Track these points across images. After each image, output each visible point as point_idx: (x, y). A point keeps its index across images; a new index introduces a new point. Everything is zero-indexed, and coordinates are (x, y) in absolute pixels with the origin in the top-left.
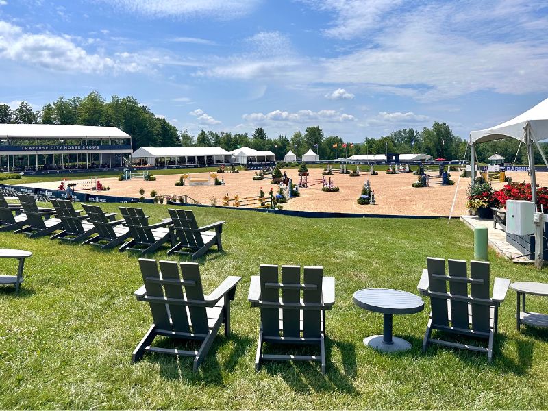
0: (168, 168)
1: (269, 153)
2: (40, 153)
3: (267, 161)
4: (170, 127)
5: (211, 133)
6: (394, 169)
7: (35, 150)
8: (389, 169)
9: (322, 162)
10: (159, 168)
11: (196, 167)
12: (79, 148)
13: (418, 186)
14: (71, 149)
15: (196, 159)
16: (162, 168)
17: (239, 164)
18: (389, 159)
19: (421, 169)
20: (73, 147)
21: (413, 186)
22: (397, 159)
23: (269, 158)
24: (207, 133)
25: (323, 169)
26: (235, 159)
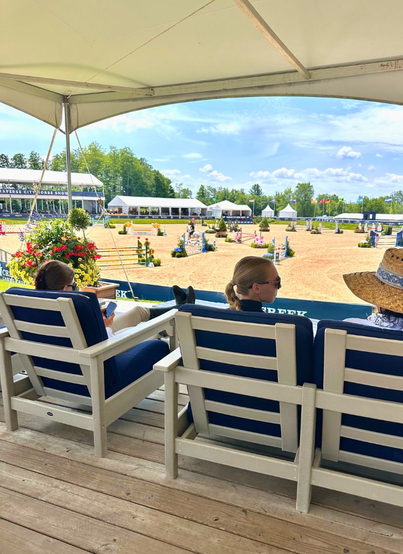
0: (141, 217)
1: (246, 208)
2: (14, 196)
3: (243, 215)
4: (164, 179)
5: (209, 188)
6: (363, 228)
7: (9, 193)
8: (358, 228)
9: (299, 219)
10: (131, 217)
11: (169, 218)
12: (52, 193)
13: (364, 246)
14: (44, 194)
15: (170, 210)
16: (134, 217)
17: (214, 218)
18: (366, 217)
19: (389, 228)
20: (46, 193)
21: (359, 246)
22: (374, 218)
23: (244, 213)
24: (206, 188)
25: (288, 225)
26: (211, 213)
